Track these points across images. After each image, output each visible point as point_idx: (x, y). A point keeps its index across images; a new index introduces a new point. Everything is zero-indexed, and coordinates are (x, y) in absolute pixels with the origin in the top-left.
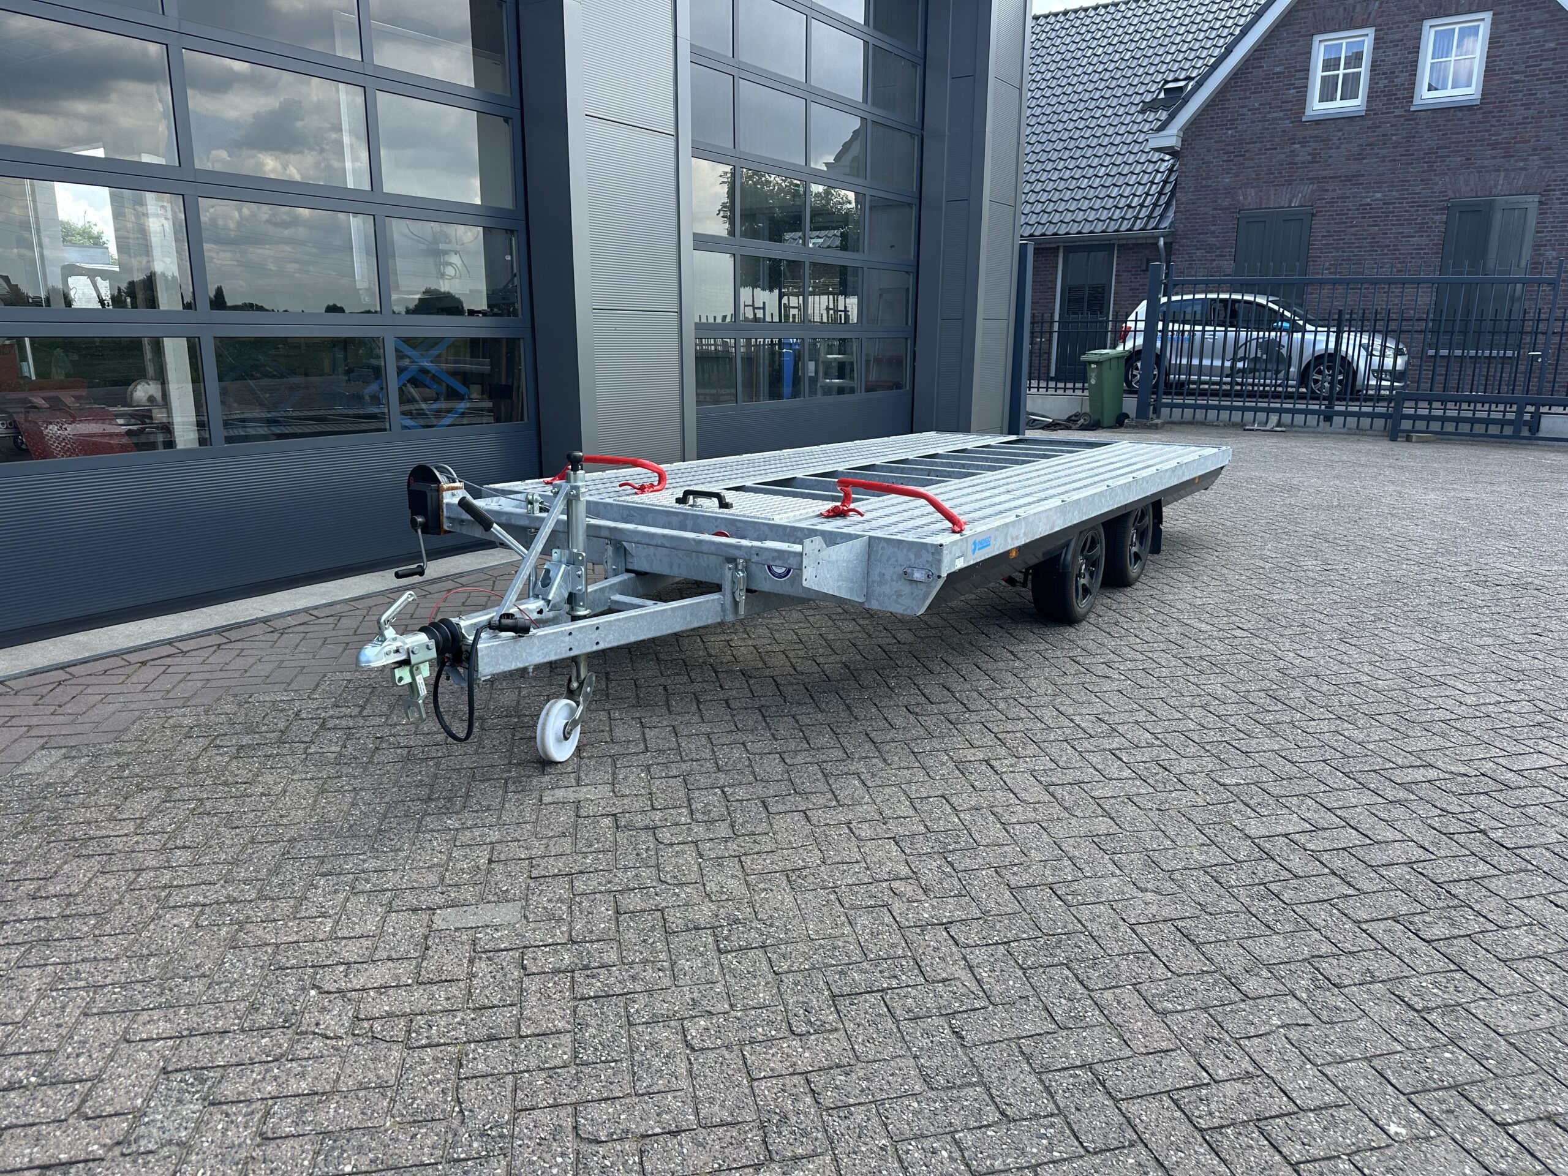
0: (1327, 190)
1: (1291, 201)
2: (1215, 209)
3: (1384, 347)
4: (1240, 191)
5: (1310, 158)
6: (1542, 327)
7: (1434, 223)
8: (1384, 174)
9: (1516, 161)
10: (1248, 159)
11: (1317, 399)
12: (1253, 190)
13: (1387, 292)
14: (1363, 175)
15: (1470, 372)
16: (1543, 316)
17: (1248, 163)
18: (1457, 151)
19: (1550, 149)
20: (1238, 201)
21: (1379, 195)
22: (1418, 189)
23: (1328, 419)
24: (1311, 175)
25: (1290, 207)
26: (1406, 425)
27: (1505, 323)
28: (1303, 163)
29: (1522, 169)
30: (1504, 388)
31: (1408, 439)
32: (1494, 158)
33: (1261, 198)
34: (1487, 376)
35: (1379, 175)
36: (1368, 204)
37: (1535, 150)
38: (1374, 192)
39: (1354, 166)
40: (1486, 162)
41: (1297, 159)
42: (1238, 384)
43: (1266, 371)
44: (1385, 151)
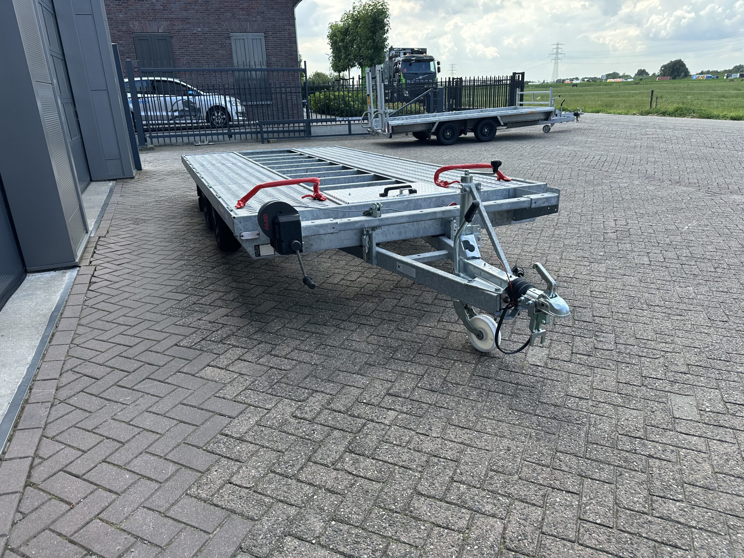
0: (175, 25)
1: (158, 30)
2: (118, 31)
3: (236, 101)
4: (130, 22)
5: (162, 7)
6: (278, 90)
7: (226, 44)
8: (199, 19)
9: (252, 17)
10: (130, 5)
11: (215, 128)
12: (137, 22)
13: (215, 76)
14: (190, 19)
15: (256, 111)
16: (277, 86)
17: (131, 8)
18: (228, 11)
19: (263, 13)
20: (130, 27)
21: (199, 29)
22: (216, 27)
23: (230, 136)
24: (165, 16)
25: (158, 32)
26: (265, 136)
27: (259, 89)
28: (159, 10)
29: (255, 21)
30: (270, 118)
31: (269, 142)
32: (243, 15)
33: (142, 27)
34: (263, 113)
35: (197, 19)
36: (196, 34)
37: (258, 13)
38: (197, 27)
39: (185, 14)
40: (241, 17)
41: (156, 7)
42: (178, 124)
43: (190, 116)
44: (197, 7)
